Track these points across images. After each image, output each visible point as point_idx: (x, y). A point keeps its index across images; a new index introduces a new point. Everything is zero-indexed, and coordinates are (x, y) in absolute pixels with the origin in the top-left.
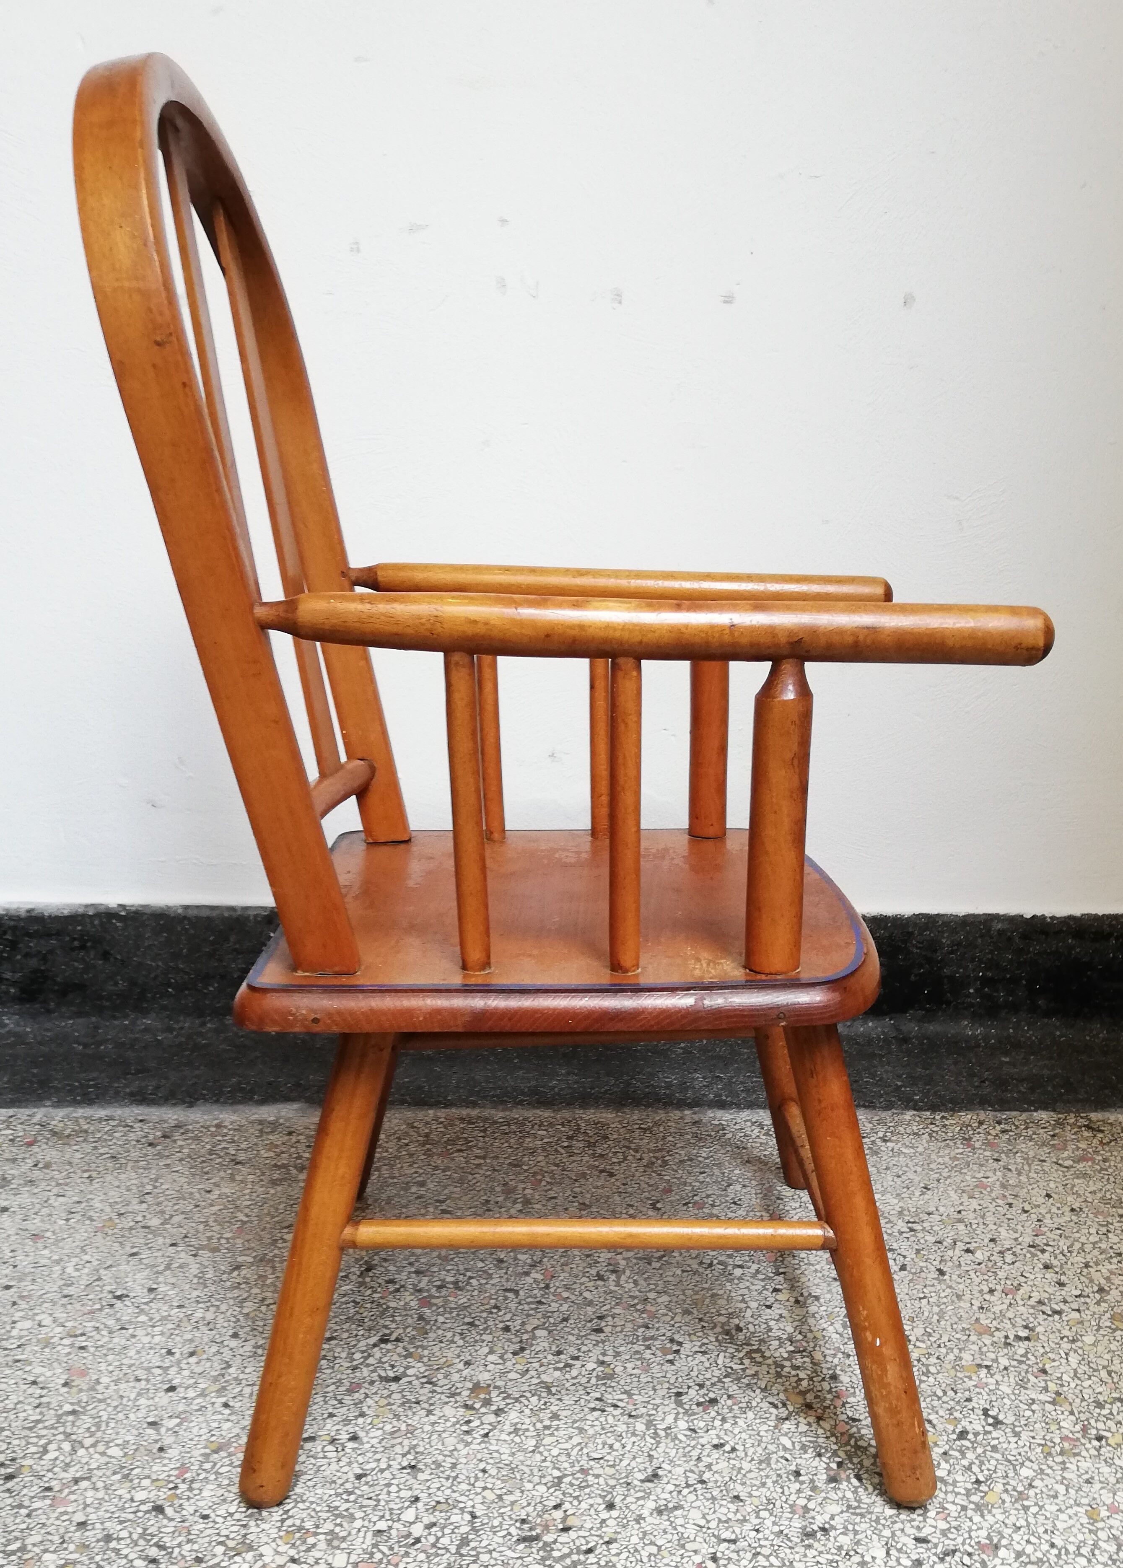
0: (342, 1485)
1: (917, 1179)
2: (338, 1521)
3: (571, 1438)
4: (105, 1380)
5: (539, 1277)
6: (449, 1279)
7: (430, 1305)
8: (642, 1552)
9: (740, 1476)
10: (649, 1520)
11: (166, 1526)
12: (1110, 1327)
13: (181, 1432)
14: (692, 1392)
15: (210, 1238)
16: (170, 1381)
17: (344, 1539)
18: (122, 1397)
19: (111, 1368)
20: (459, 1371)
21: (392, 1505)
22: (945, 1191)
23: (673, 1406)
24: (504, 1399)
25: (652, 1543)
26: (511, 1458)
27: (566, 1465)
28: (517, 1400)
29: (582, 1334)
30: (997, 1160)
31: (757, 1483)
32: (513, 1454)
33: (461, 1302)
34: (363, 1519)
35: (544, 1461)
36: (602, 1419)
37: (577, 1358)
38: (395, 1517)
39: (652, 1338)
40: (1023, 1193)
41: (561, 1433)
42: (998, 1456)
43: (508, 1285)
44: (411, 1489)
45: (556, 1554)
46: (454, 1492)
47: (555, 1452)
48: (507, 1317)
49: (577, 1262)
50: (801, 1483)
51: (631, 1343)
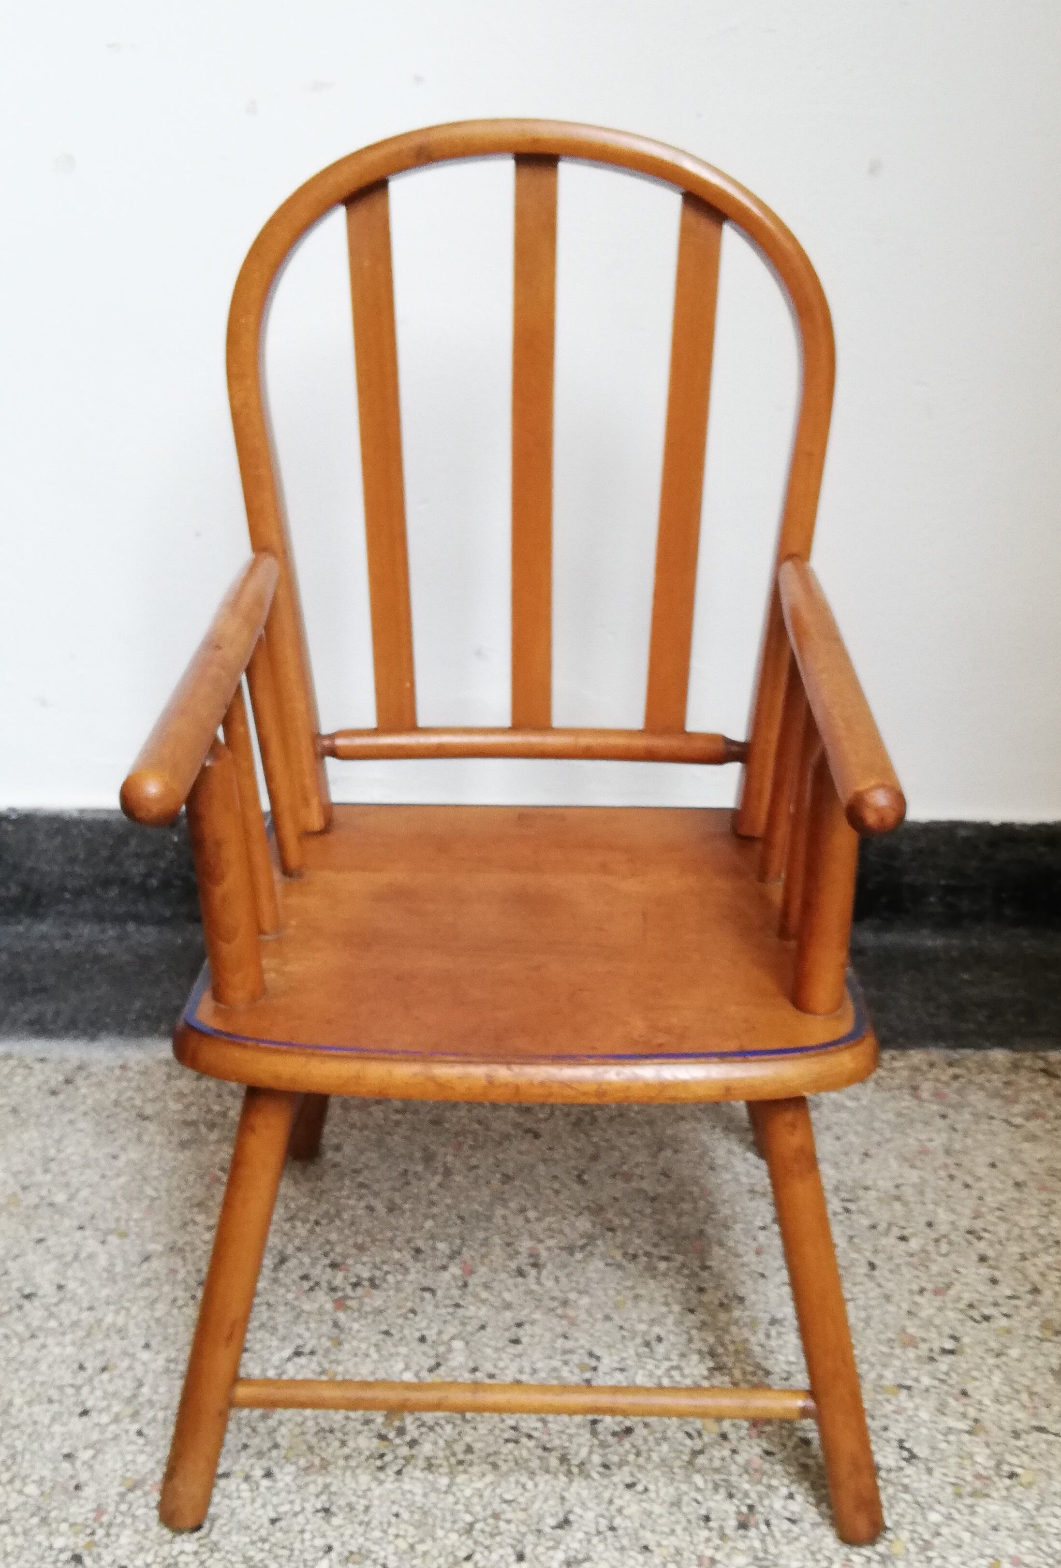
0: (257, 1531)
1: (857, 1141)
3: (484, 1475)
4: (18, 1401)
5: (457, 1271)
6: (366, 1274)
7: (345, 1308)
9: (650, 1522)
12: (1037, 1338)
13: (97, 1467)
14: (608, 1419)
15: (118, 1220)
16: (83, 1403)
18: (36, 1423)
19: (23, 1386)
21: (307, 1556)
22: (886, 1158)
23: (588, 1436)
24: (419, 1426)
26: (424, 1500)
27: (478, 1508)
28: (431, 1429)
29: (500, 1345)
30: (944, 1117)
31: (667, 1530)
32: (425, 1495)
33: (376, 1304)
35: (456, 1503)
36: (517, 1453)
37: (493, 1376)
39: (571, 1351)
40: (966, 1160)
41: (475, 1469)
42: (908, 1497)
43: (427, 1283)
44: (324, 1536)
46: (367, 1539)
47: (468, 1492)
48: (424, 1324)
49: (498, 1253)
50: (711, 1529)
51: (550, 1358)
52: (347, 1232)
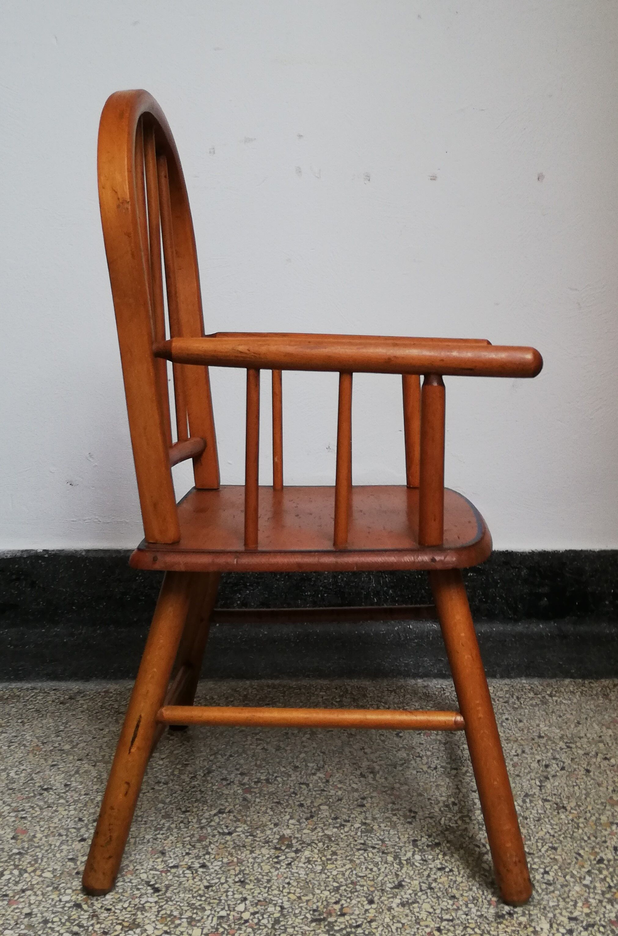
0: (197, 891)
1: (572, 718)
2: (195, 911)
3: (345, 865)
4: (39, 835)
5: (322, 776)
6: (263, 778)
7: (251, 793)
8: (392, 927)
9: (456, 885)
10: (396, 909)
11: (83, 915)
14: (424, 840)
15: (104, 756)
16: (83, 836)
17: (199, 921)
18: (51, 845)
19: (42, 829)
20: (271, 829)
21: (229, 902)
22: (591, 724)
23: (411, 847)
24: (301, 844)
25: (399, 922)
26: (306, 877)
27: (342, 880)
28: (309, 845)
29: (352, 807)
31: (467, 889)
32: (307, 874)
33: (270, 790)
34: (211, 910)
35: (327, 878)
36: (366, 855)
37: (348, 821)
38: (232, 909)
39: (398, 810)
41: (339, 862)
43: (302, 781)
44: (241, 893)
45: (336, 928)
46: (269, 895)
47: (335, 873)
48: (302, 798)
49: (348, 768)
51: (384, 812)
52: (250, 759)
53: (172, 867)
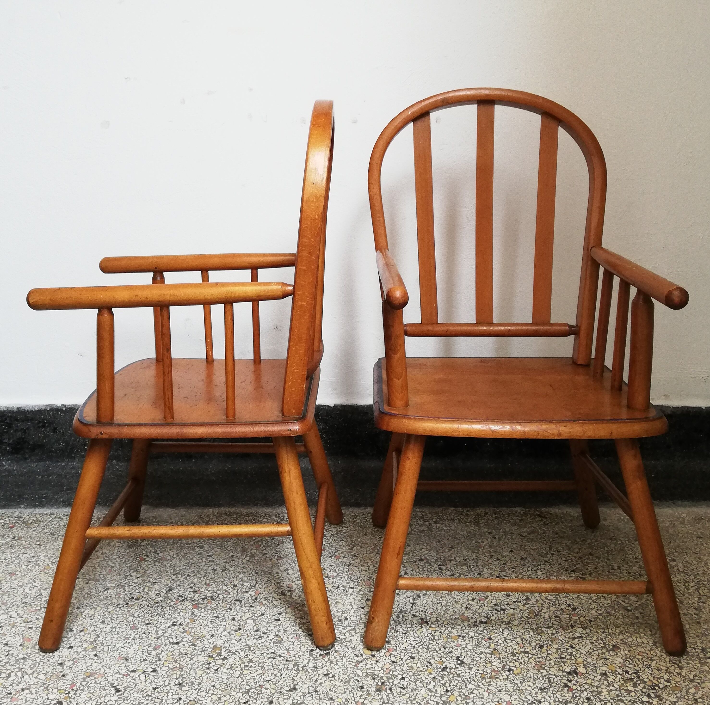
3: (257, 671)
5: (253, 594)
6: (209, 595)
7: (198, 608)
9: (334, 689)
13: (74, 668)
15: (95, 575)
16: (70, 644)
20: (208, 639)
21: (168, 702)
23: (308, 656)
24: (228, 653)
26: (227, 680)
27: (252, 684)
28: (233, 653)
29: (270, 621)
31: (342, 692)
33: (213, 607)
35: (243, 682)
36: (273, 662)
37: (266, 633)
41: (253, 669)
43: (238, 598)
44: (178, 694)
46: (198, 695)
47: (248, 678)
48: (235, 614)
49: (273, 587)
50: (363, 692)
52: (202, 579)
53: (131, 672)
